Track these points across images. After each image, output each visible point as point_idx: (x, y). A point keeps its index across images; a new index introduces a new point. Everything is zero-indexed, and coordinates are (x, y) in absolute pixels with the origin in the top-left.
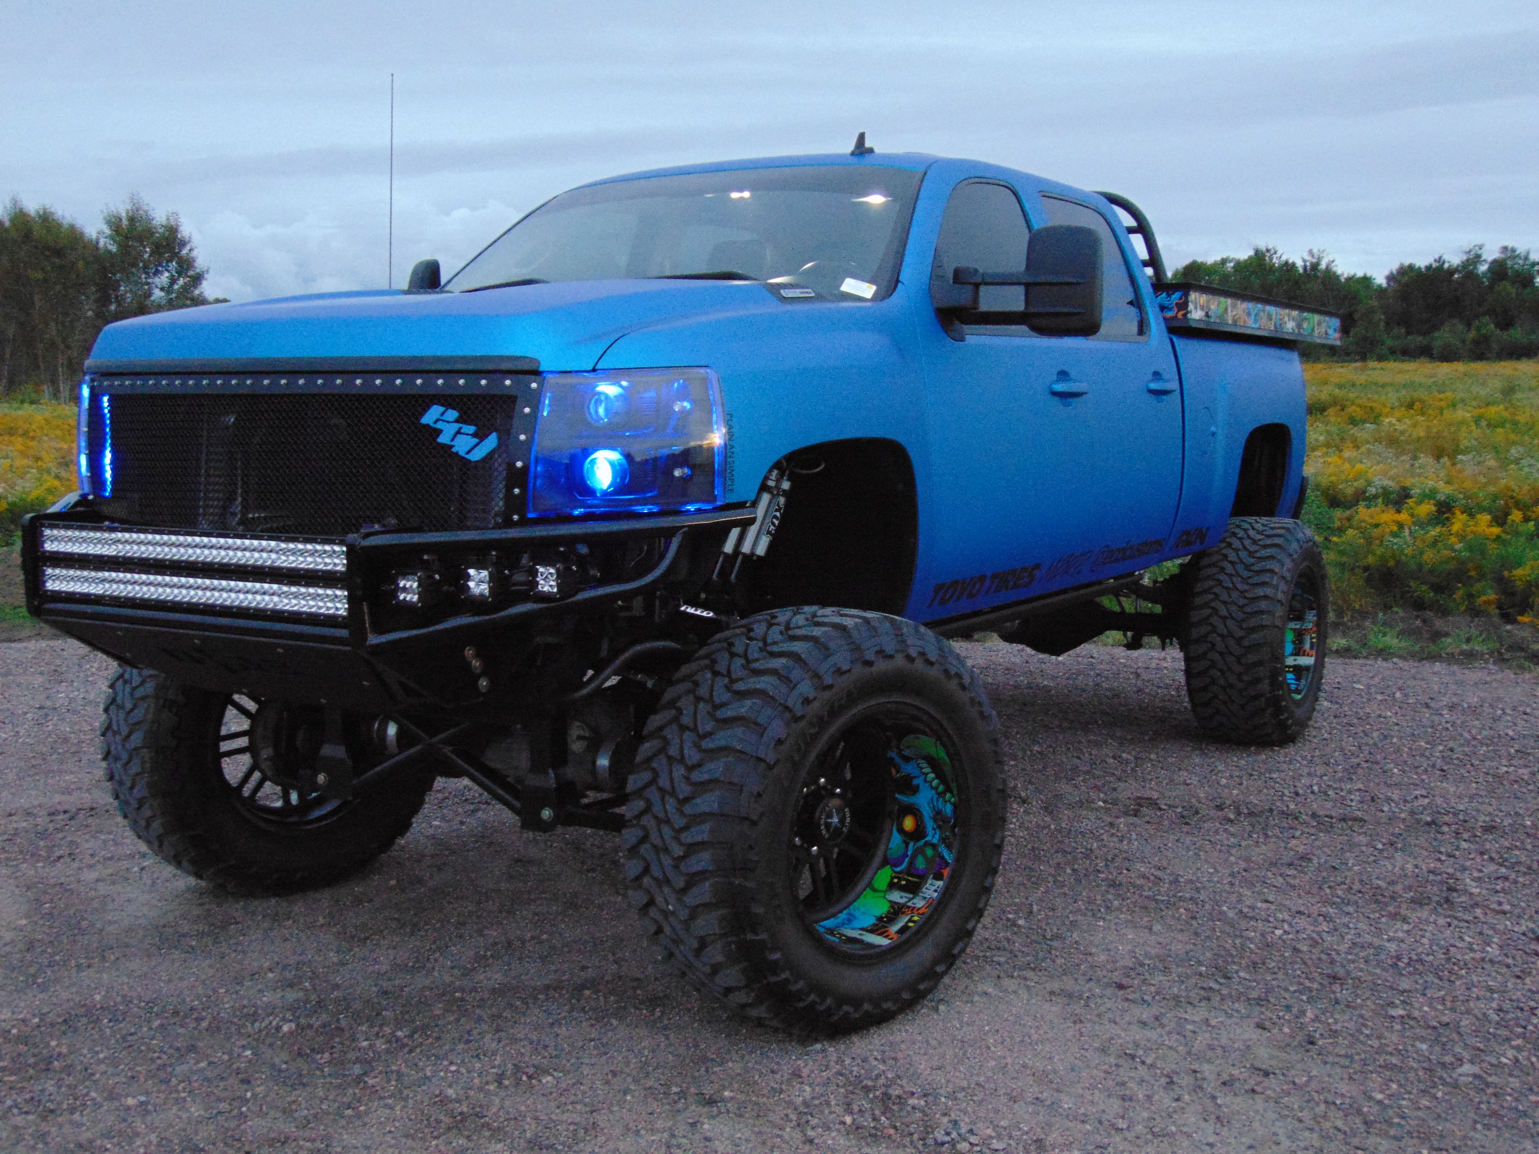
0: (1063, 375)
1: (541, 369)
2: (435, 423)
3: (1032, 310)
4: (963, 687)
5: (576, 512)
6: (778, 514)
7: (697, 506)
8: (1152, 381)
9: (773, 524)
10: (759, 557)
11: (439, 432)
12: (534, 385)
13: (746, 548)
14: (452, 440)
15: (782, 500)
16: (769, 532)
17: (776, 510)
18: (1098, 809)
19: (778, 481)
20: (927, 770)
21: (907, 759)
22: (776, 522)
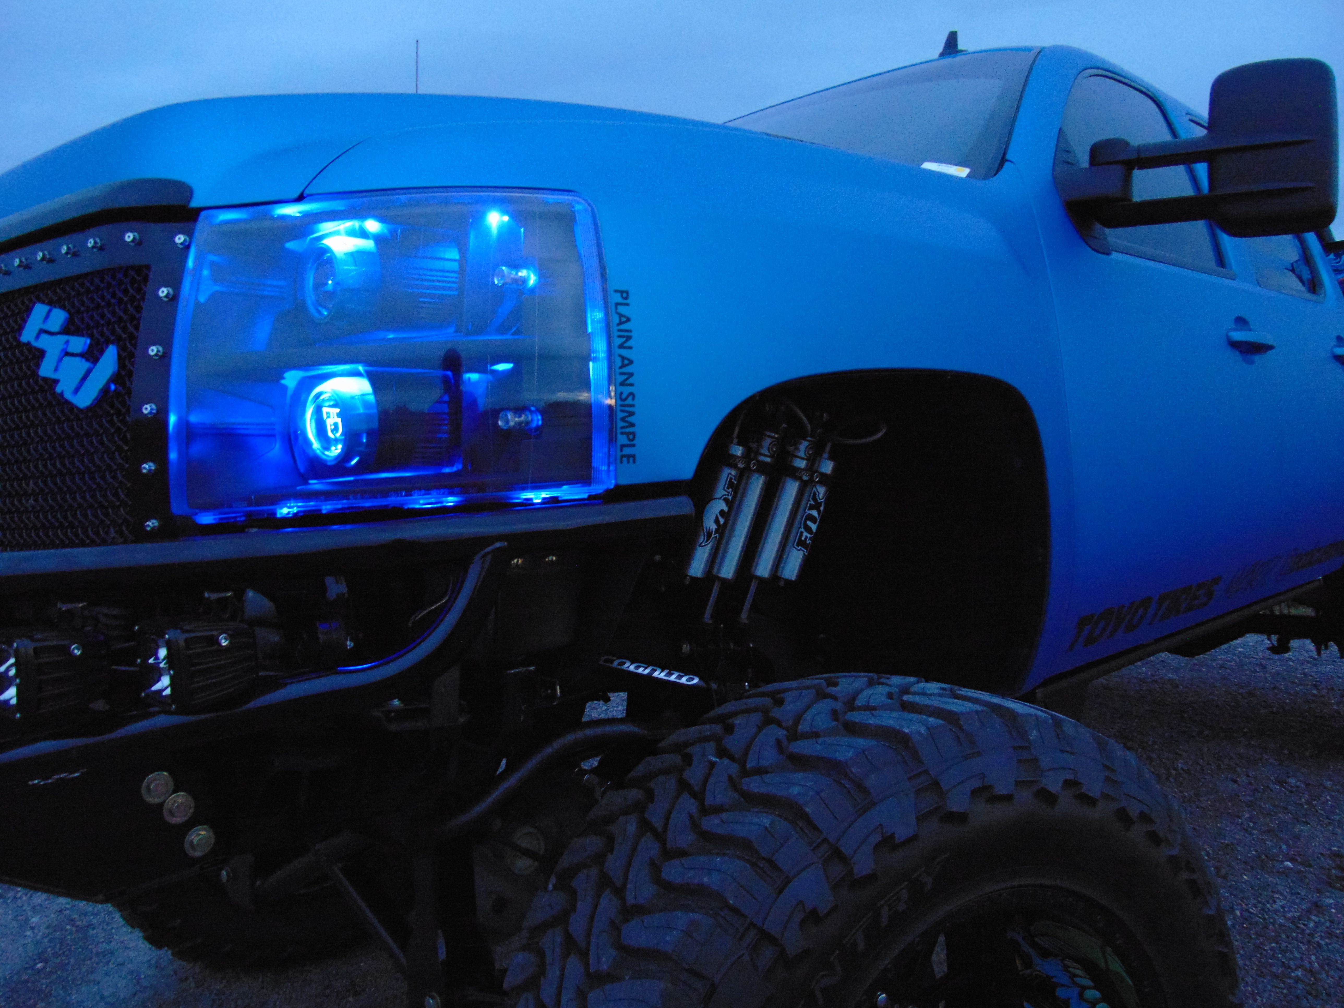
0: (1241, 322)
1: (195, 203)
2: (37, 337)
3: (1219, 192)
4: (1155, 839)
5: (284, 511)
6: (814, 513)
7: (545, 494)
8: (1336, 346)
9: (808, 529)
10: (788, 582)
11: (42, 354)
12: (180, 239)
13: (763, 569)
14: (56, 369)
15: (821, 491)
16: (801, 543)
17: (811, 508)
18: (1286, 873)
19: (813, 459)
20: (1087, 982)
21: (1045, 954)
22: (814, 527)
